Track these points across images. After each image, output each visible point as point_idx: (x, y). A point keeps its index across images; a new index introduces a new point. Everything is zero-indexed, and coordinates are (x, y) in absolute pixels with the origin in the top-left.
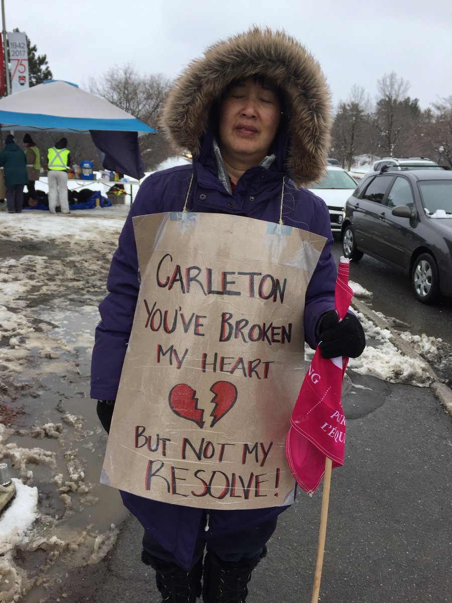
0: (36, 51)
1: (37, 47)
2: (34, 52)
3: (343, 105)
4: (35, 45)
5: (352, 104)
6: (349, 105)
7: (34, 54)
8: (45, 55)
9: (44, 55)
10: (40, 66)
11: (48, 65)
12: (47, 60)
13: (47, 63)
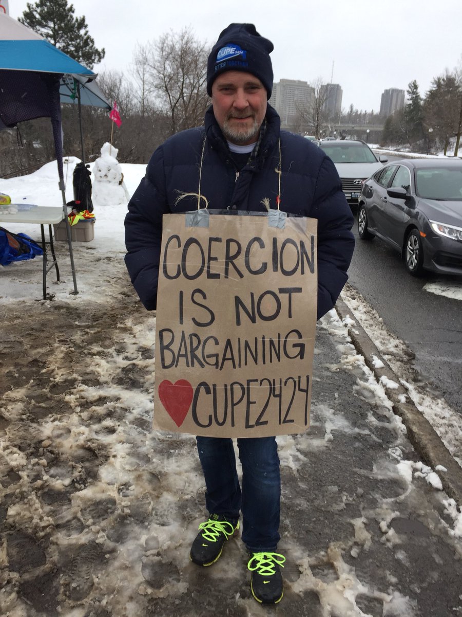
0: (73, 12)
1: (74, 7)
2: (71, 13)
3: (437, 80)
4: (72, 5)
5: (447, 78)
6: (443, 80)
7: (71, 17)
8: (84, 17)
9: (82, 17)
10: (79, 31)
11: (87, 29)
12: (86, 23)
13: (86, 26)
